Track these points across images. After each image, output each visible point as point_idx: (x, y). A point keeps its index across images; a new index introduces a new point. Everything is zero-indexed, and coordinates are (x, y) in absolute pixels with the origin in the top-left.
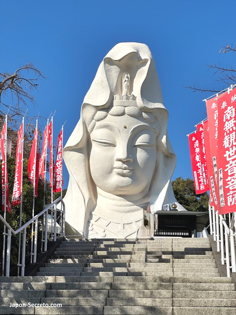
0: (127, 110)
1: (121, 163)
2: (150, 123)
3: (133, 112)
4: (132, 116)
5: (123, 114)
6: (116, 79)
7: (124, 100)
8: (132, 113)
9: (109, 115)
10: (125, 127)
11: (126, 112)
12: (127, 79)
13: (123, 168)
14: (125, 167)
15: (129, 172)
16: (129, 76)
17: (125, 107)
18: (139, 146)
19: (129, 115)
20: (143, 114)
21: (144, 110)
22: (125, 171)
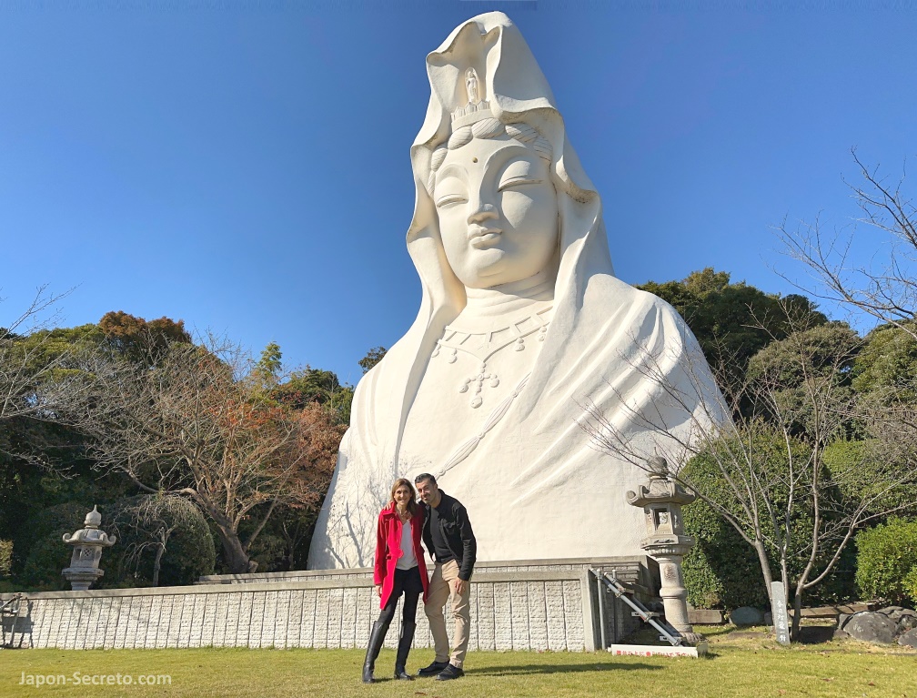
0: (475, 130)
1: (475, 225)
2: (525, 143)
3: (485, 129)
4: (485, 137)
5: (469, 139)
6: (454, 86)
7: (468, 114)
8: (483, 132)
9: (449, 151)
10: (475, 161)
11: (473, 133)
12: (470, 80)
13: (480, 232)
14: (482, 231)
15: (493, 238)
16: (475, 74)
17: (471, 125)
18: (506, 188)
19: (480, 137)
20: (507, 128)
21: (507, 118)
22: (484, 238)
